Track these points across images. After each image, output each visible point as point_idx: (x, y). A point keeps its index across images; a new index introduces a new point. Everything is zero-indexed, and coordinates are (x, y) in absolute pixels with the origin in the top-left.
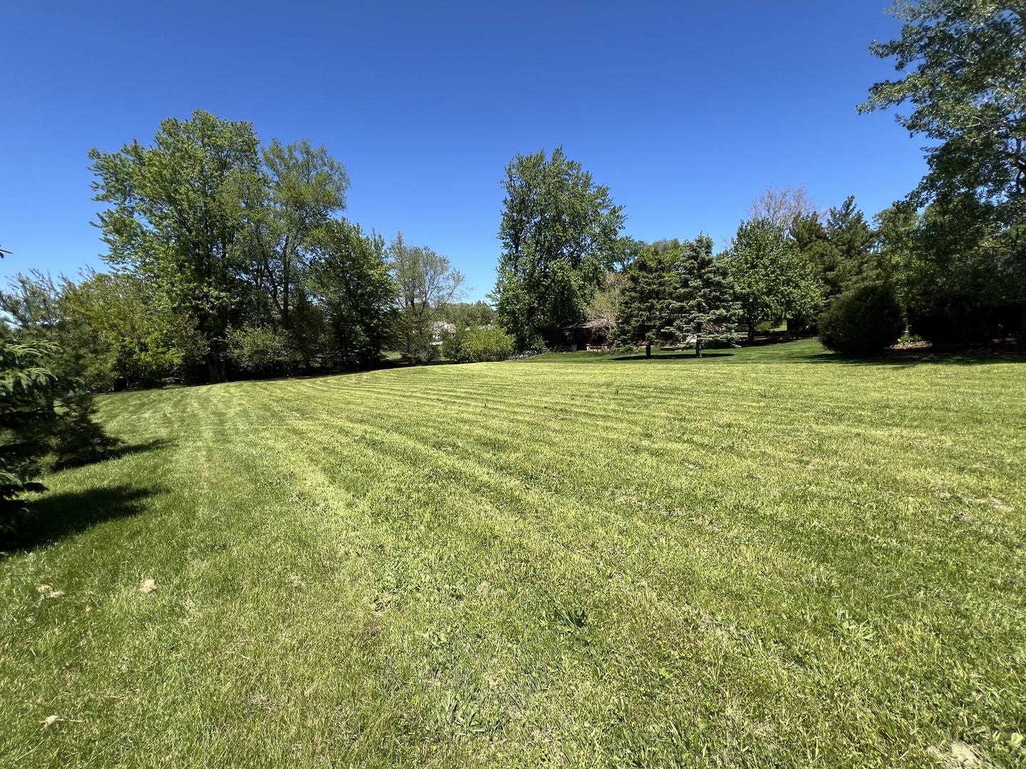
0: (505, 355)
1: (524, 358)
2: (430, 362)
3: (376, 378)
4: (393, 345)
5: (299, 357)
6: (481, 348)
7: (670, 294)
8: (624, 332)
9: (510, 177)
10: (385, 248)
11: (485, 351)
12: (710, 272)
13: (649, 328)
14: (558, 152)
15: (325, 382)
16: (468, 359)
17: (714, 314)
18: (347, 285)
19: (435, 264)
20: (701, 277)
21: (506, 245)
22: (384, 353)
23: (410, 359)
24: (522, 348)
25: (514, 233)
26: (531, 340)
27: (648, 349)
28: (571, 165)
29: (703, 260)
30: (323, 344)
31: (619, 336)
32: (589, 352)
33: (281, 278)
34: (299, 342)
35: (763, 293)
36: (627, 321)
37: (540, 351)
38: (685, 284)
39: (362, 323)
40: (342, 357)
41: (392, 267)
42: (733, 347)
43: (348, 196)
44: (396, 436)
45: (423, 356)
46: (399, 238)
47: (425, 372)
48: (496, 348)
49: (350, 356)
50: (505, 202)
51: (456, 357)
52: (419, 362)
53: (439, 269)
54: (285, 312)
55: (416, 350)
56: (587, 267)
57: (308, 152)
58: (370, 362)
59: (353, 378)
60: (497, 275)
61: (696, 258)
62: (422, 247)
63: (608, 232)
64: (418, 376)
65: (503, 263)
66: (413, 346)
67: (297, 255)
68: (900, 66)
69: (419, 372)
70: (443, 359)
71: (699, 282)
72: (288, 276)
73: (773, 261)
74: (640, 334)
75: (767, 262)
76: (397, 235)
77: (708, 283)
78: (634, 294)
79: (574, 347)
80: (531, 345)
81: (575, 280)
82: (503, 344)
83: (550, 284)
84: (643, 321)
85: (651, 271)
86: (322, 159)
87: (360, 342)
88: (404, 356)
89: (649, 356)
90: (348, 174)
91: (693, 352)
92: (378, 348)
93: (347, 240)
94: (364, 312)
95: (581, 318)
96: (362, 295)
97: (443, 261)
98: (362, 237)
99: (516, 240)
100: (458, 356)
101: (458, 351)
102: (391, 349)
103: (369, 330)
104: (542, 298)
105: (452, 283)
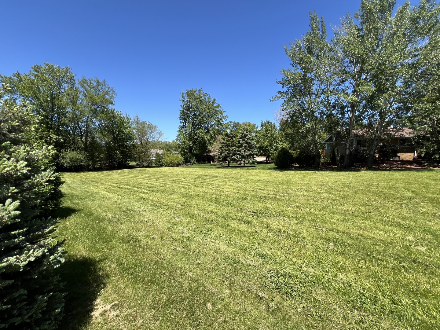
0: (179, 164)
1: (187, 166)
2: (148, 166)
3: (124, 172)
4: (132, 159)
5: (91, 163)
6: (169, 161)
7: (235, 145)
8: (220, 158)
9: (183, 97)
10: (131, 121)
11: (171, 163)
12: (247, 139)
13: (228, 157)
14: (200, 90)
15: (102, 173)
16: (164, 165)
17: (248, 153)
18: (114, 135)
19: (152, 127)
20: (244, 140)
21: (182, 122)
22: (128, 162)
23: (139, 165)
24: (186, 161)
25: (185, 117)
26: (190, 159)
27: (229, 164)
28: (206, 95)
29: (245, 134)
30: (102, 158)
31: (218, 159)
32: (212, 164)
33: (85, 131)
34: (91, 157)
35: (268, 146)
36: (221, 154)
37: (193, 163)
38: (239, 142)
39: (119, 150)
40: (110, 164)
41: (134, 128)
42: (255, 164)
43: (115, 101)
44: (126, 186)
45: (145, 164)
46: (137, 117)
47: (144, 170)
48: (175, 162)
49: (113, 163)
50: (181, 106)
51: (158, 165)
52: (143, 166)
53: (153, 130)
54: (85, 145)
55: (142, 162)
56: (211, 133)
57: (98, 82)
58: (122, 166)
59: (114, 172)
60: (177, 133)
61: (243, 134)
62: (147, 121)
63: (219, 120)
64: (141, 172)
65: (179, 129)
66: (141, 160)
67: (92, 122)
68: (283, 87)
69: (142, 170)
70: (154, 165)
71: (244, 142)
72: (88, 130)
73: (272, 135)
74: (225, 159)
75: (270, 136)
76: (136, 116)
77: (246, 142)
78: (223, 144)
79: (207, 162)
80: (190, 161)
81: (206, 137)
82: (178, 160)
83: (197, 138)
84: (226, 154)
85: (229, 137)
86: (105, 85)
87: (118, 157)
88: (137, 164)
89: (229, 167)
90: (116, 92)
91: (243, 165)
92: (127, 160)
93: (114, 117)
94: (121, 146)
95: (209, 151)
96: (120, 139)
97: (155, 127)
98: (122, 116)
99: (185, 120)
100: (160, 164)
101: (160, 162)
102: (131, 161)
103: (122, 153)
104: (194, 143)
105: (158, 136)
